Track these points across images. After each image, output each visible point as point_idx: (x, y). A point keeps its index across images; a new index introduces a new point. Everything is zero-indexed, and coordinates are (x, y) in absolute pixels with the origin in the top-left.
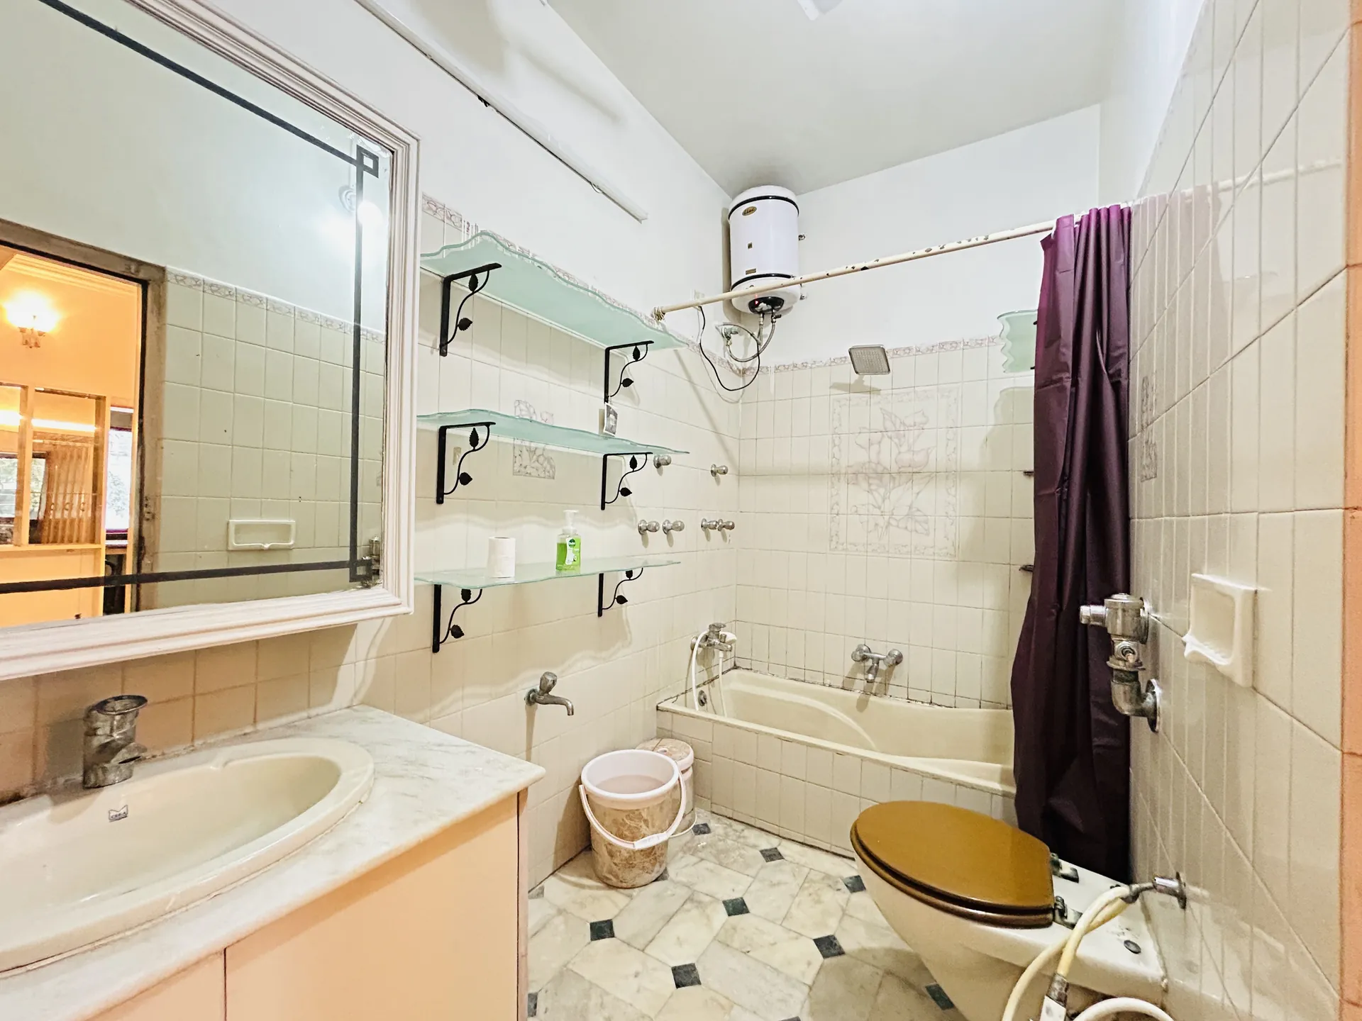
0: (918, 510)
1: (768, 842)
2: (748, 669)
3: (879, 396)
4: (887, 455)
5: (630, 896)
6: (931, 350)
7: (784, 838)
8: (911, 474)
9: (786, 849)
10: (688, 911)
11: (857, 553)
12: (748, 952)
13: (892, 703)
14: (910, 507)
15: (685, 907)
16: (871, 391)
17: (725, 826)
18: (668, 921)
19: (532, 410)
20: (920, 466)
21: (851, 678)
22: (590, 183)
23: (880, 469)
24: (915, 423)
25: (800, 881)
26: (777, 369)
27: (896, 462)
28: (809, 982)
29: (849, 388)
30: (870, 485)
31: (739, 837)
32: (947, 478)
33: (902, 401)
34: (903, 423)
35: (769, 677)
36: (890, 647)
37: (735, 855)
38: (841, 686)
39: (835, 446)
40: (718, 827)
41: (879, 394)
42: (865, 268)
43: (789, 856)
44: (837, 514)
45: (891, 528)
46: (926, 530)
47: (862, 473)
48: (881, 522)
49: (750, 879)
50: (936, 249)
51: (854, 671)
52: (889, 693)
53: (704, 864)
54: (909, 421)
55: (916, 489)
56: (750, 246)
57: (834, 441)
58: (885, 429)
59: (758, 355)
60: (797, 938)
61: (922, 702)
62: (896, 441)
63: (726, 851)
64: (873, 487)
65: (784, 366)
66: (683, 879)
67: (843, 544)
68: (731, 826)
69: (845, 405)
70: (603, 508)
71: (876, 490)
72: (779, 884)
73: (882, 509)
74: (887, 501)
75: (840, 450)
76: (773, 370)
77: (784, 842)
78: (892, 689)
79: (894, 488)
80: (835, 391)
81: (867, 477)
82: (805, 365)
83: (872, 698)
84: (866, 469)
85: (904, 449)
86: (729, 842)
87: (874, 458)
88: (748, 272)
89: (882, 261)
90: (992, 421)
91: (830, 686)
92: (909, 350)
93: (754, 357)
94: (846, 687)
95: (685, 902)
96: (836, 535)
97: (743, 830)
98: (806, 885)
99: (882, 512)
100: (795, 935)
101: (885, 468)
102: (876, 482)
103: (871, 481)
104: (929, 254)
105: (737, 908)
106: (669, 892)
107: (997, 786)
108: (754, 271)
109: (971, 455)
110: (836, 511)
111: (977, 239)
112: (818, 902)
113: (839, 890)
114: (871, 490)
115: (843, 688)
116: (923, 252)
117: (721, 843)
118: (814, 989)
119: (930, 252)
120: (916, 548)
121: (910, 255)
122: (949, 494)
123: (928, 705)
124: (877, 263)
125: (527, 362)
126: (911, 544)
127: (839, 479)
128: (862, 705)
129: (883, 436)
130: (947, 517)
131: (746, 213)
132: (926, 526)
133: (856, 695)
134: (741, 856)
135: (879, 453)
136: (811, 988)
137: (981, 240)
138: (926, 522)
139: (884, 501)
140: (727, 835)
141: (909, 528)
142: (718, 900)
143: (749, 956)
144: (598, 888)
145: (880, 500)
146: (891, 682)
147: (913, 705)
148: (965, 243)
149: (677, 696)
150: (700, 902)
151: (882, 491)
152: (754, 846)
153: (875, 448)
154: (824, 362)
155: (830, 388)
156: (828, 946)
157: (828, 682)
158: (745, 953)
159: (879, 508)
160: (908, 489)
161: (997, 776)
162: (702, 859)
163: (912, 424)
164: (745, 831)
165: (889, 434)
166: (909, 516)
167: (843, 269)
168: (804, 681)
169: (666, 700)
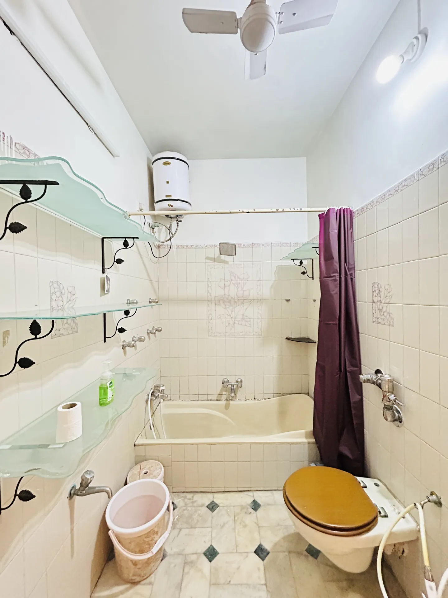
0: (247, 316)
1: (207, 499)
2: (169, 400)
3: (228, 265)
4: (233, 292)
5: (151, 583)
6: (249, 246)
7: (214, 492)
8: (243, 300)
9: (219, 499)
10: (188, 573)
11: (221, 337)
12: (230, 581)
13: (239, 403)
14: (243, 315)
15: (186, 570)
16: (224, 262)
17: (183, 498)
18: (181, 588)
19: (61, 287)
20: (246, 297)
21: (221, 394)
22: (87, 124)
23: (230, 298)
24: (244, 278)
25: (233, 517)
26: (177, 247)
27: (237, 295)
28: (263, 582)
29: (214, 260)
30: (225, 305)
31: (193, 502)
32: (258, 302)
33: (238, 268)
34: (238, 278)
35: (181, 403)
36: (237, 377)
37: (195, 517)
38: (216, 399)
39: (209, 287)
40: (179, 501)
41: (228, 264)
42: (248, 212)
43: (221, 503)
44: (211, 319)
45: (235, 324)
46: (250, 324)
47: (222, 300)
48: (231, 322)
49: (209, 529)
50: (280, 210)
51: (222, 391)
52: (237, 398)
53: (184, 532)
54: (242, 277)
55: (245, 307)
56: (168, 182)
57: (208, 285)
58: (232, 280)
59: (170, 239)
60: (247, 557)
61: (251, 399)
62: (236, 285)
63: (191, 516)
64: (227, 306)
65: (182, 246)
66: (175, 550)
67: (214, 333)
68: (186, 497)
69: (213, 268)
70: (105, 341)
71: (228, 308)
72: (224, 524)
73: (231, 316)
74: (233, 313)
75: (211, 289)
76: (176, 247)
77: (216, 495)
78: (238, 396)
79: (236, 307)
80: (207, 261)
81: (224, 302)
82: (192, 246)
83: (231, 402)
84: (223, 298)
85: (240, 289)
86: (189, 508)
87: (227, 293)
88: (166, 196)
89: (256, 211)
90: (274, 279)
91: (211, 400)
92: (241, 245)
93: (168, 240)
94: (218, 399)
95: (184, 567)
96: (211, 329)
97: (193, 497)
98: (236, 518)
99: (231, 317)
100: (246, 554)
101: (232, 298)
102: (229, 304)
103: (226, 303)
104: (277, 211)
105: (211, 554)
106: (173, 565)
107: (305, 440)
108: (170, 196)
109: (266, 292)
110: (210, 318)
111: (297, 209)
112: (245, 526)
113: (250, 513)
114: (226, 308)
115: (217, 400)
116: (275, 210)
117: (186, 512)
118: (268, 584)
119: (278, 211)
120: (246, 333)
121: (269, 210)
122: (258, 309)
123: (254, 400)
124: (254, 211)
125: (56, 251)
126: (244, 332)
127: (211, 303)
128: (227, 407)
129: (230, 283)
130: (258, 318)
131: (165, 164)
132: (250, 323)
133: (223, 402)
134: (199, 515)
135: (229, 290)
136: (266, 584)
137: (299, 210)
138: (250, 321)
139: (232, 313)
140: (186, 505)
141: (243, 324)
142: (199, 554)
143: (232, 585)
144: (127, 590)
145: (230, 313)
146: (238, 393)
147: (248, 402)
148: (292, 210)
149: (142, 432)
150: (192, 562)
151: (231, 308)
152: (203, 505)
153: (227, 289)
154: (202, 246)
155: (205, 259)
156: (261, 552)
157: (210, 398)
158: (229, 584)
159: (230, 316)
160: (242, 308)
161: (304, 435)
162: (181, 529)
163: (243, 278)
164: (195, 497)
165: (233, 282)
166: (243, 319)
167: (238, 211)
168: (198, 400)
169: (137, 438)
